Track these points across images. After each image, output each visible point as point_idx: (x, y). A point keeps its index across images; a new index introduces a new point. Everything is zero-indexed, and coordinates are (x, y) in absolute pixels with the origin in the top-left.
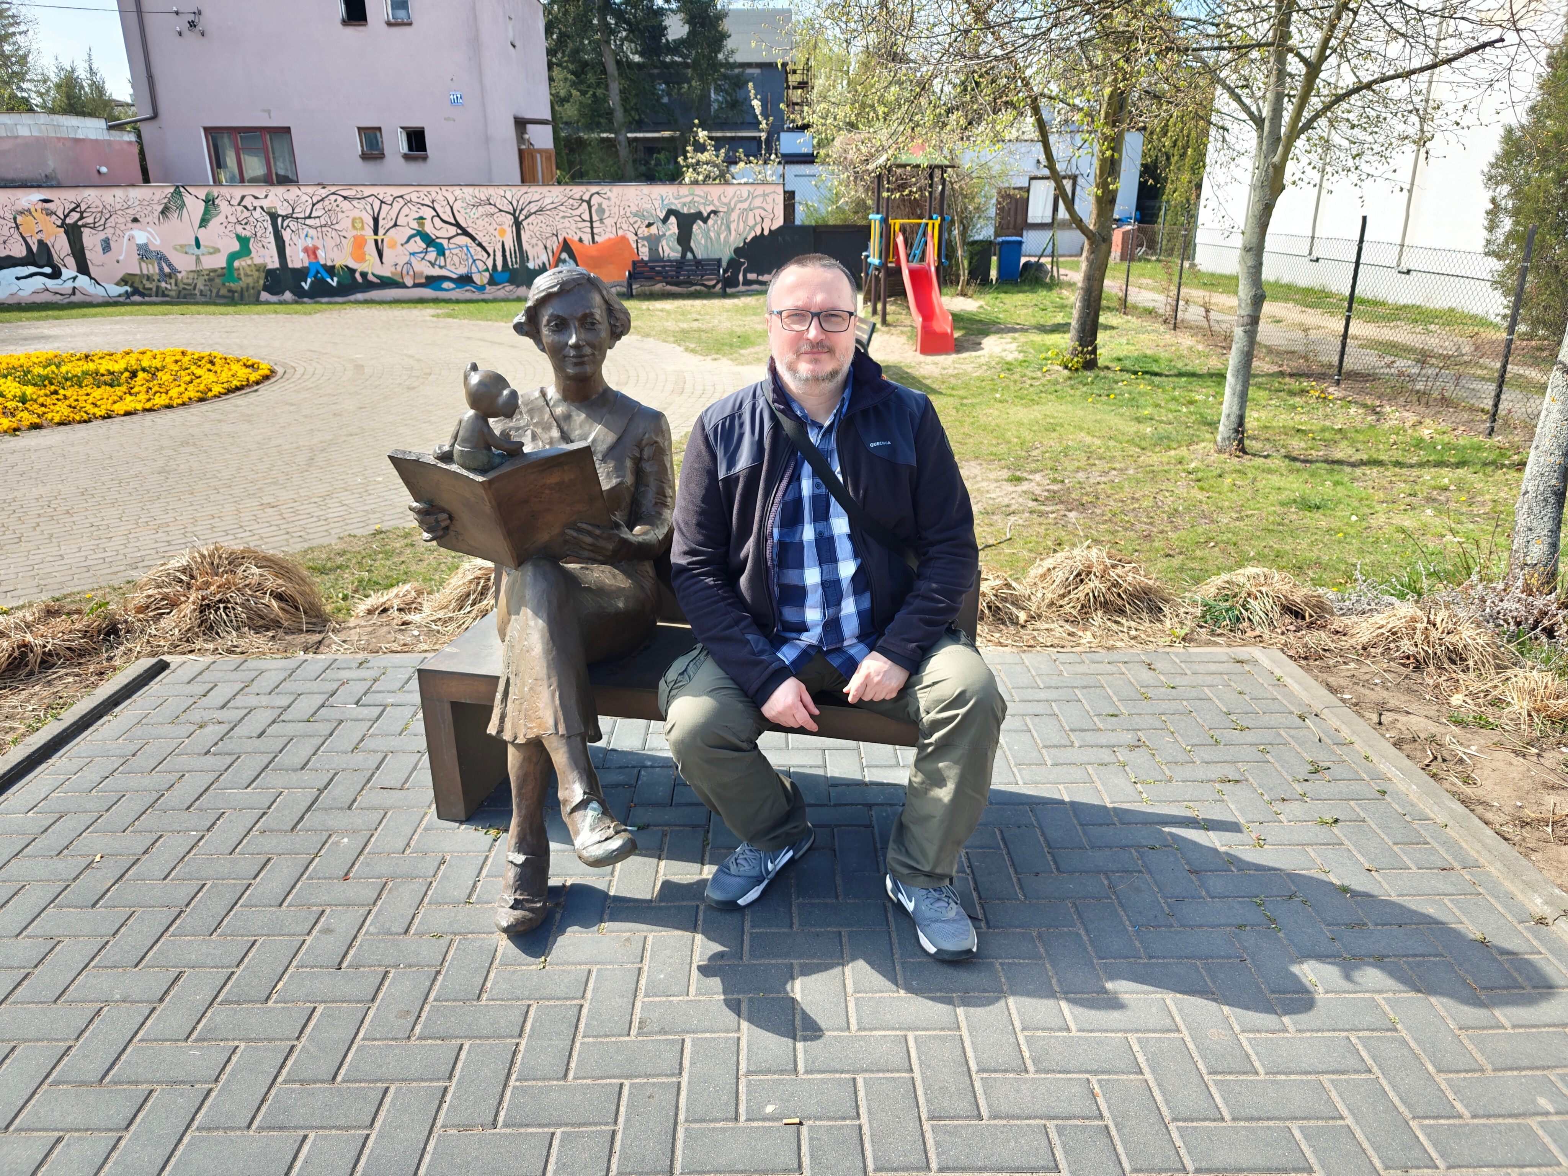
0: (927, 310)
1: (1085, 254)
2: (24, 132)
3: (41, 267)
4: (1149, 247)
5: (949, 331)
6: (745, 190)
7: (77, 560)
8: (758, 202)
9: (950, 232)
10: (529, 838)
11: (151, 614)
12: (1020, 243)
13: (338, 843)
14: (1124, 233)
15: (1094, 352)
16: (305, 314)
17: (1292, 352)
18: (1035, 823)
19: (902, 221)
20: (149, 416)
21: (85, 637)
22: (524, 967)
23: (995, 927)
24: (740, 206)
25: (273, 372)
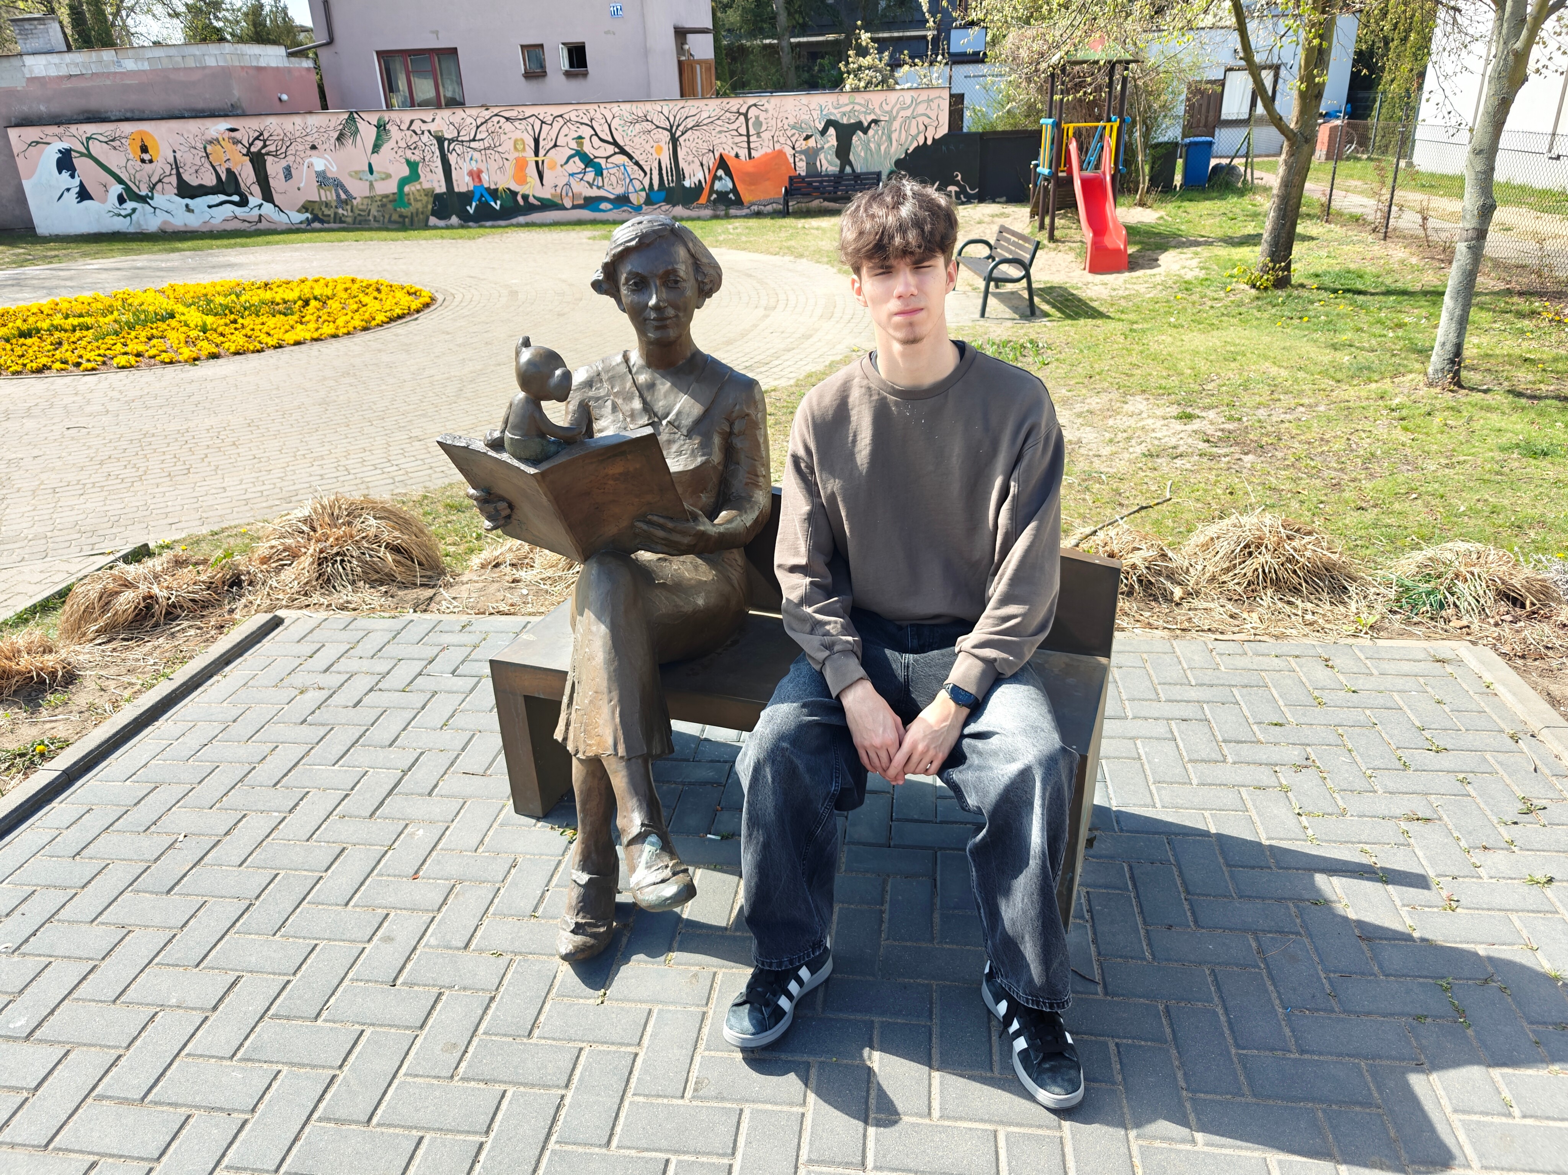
0: (1099, 224)
1: (1284, 156)
2: (211, 62)
3: (230, 195)
4: (1360, 144)
5: (1122, 247)
6: (908, 96)
7: (238, 492)
8: (921, 109)
9: (1131, 134)
10: (594, 856)
11: (274, 565)
12: (1210, 144)
13: (413, 834)
14: (1331, 129)
15: (1288, 268)
16: (469, 238)
17: (1523, 267)
18: (1172, 859)
19: (1077, 125)
20: (317, 346)
21: (209, 588)
22: (581, 1001)
23: (1114, 995)
24: (902, 113)
25: (433, 299)
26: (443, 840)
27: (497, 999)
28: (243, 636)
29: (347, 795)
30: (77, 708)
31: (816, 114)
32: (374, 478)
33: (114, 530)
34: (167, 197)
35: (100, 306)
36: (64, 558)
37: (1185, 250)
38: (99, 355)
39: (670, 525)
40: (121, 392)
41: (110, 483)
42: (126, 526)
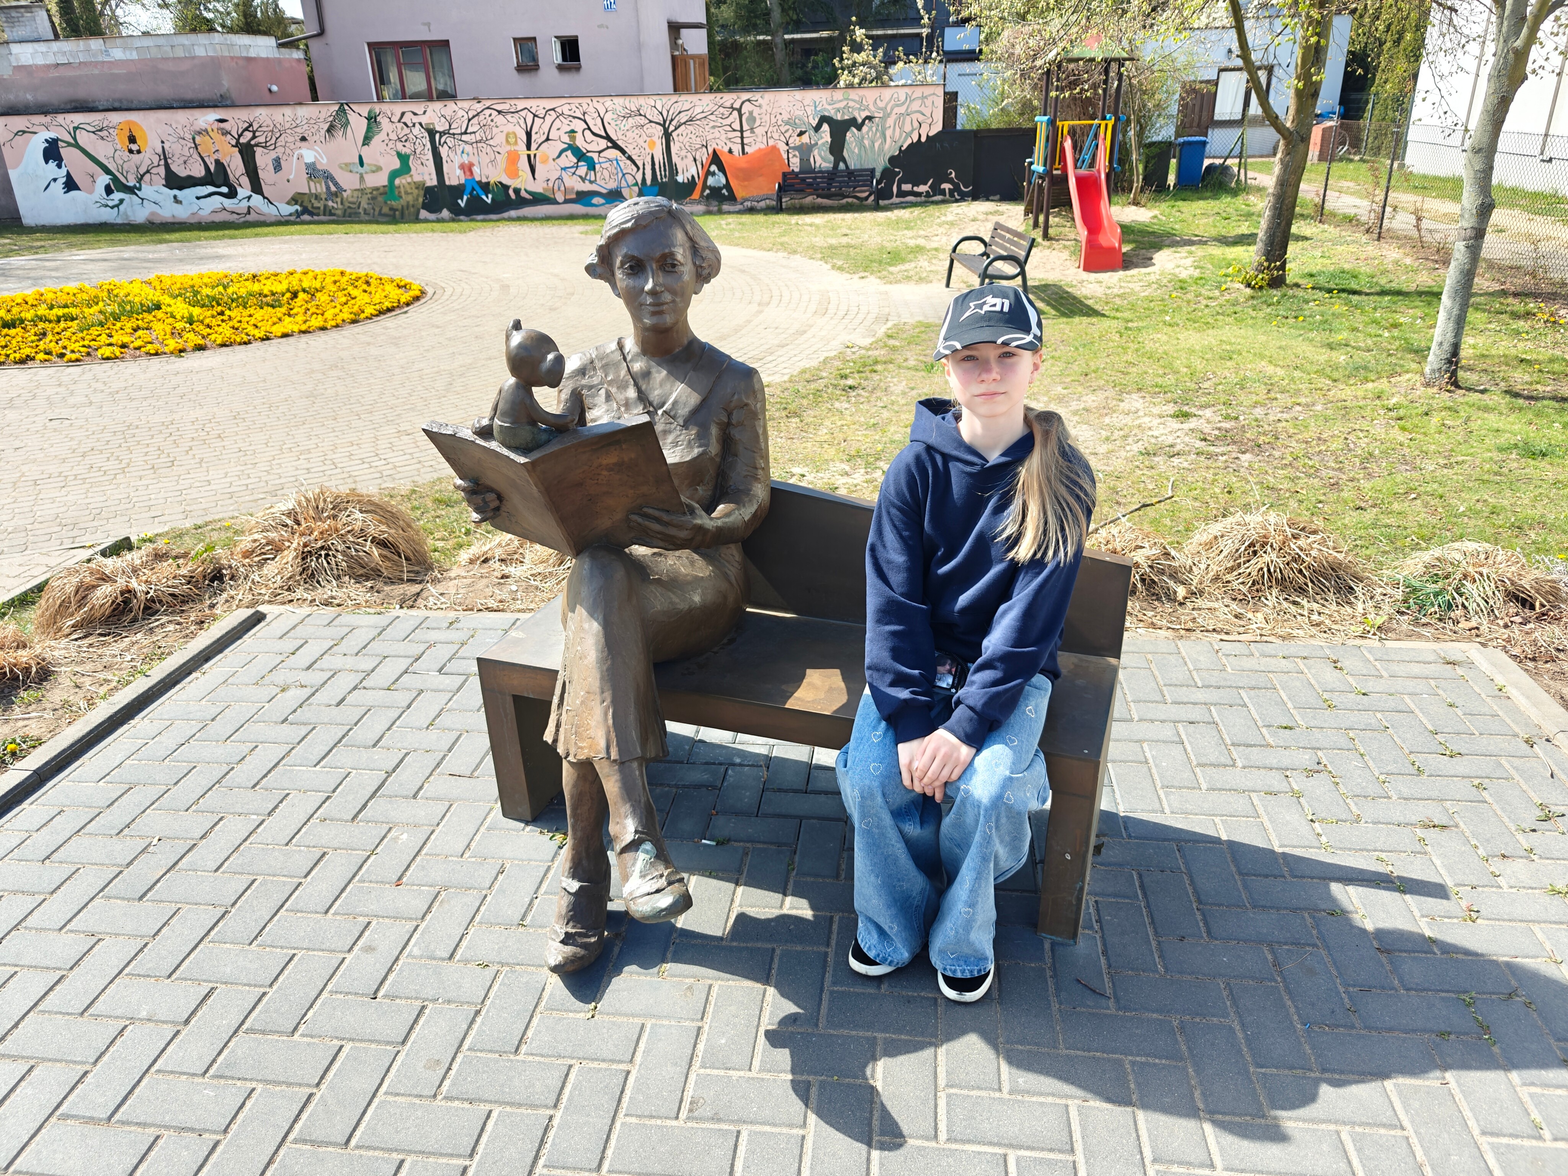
0: (1093, 222)
1: (1279, 155)
2: (200, 52)
3: (219, 187)
4: (1352, 145)
5: (1117, 245)
6: (902, 93)
7: (222, 486)
8: (915, 106)
9: (1125, 133)
10: (585, 862)
11: (257, 559)
12: (1204, 143)
13: (397, 838)
14: (1324, 130)
15: (1283, 267)
16: (460, 232)
17: (1518, 268)
18: (1182, 867)
19: (1072, 123)
20: (305, 338)
21: (189, 583)
22: (571, 1015)
23: (1126, 1009)
24: (897, 110)
25: (423, 292)
26: (428, 845)
27: (483, 1013)
28: (224, 632)
29: (328, 798)
30: (51, 705)
31: (810, 110)
32: (361, 472)
33: (95, 523)
34: (155, 188)
35: (85, 296)
36: (44, 551)
37: (1179, 249)
38: (84, 346)
39: (665, 517)
40: (105, 383)
41: (92, 475)
42: (108, 519)
